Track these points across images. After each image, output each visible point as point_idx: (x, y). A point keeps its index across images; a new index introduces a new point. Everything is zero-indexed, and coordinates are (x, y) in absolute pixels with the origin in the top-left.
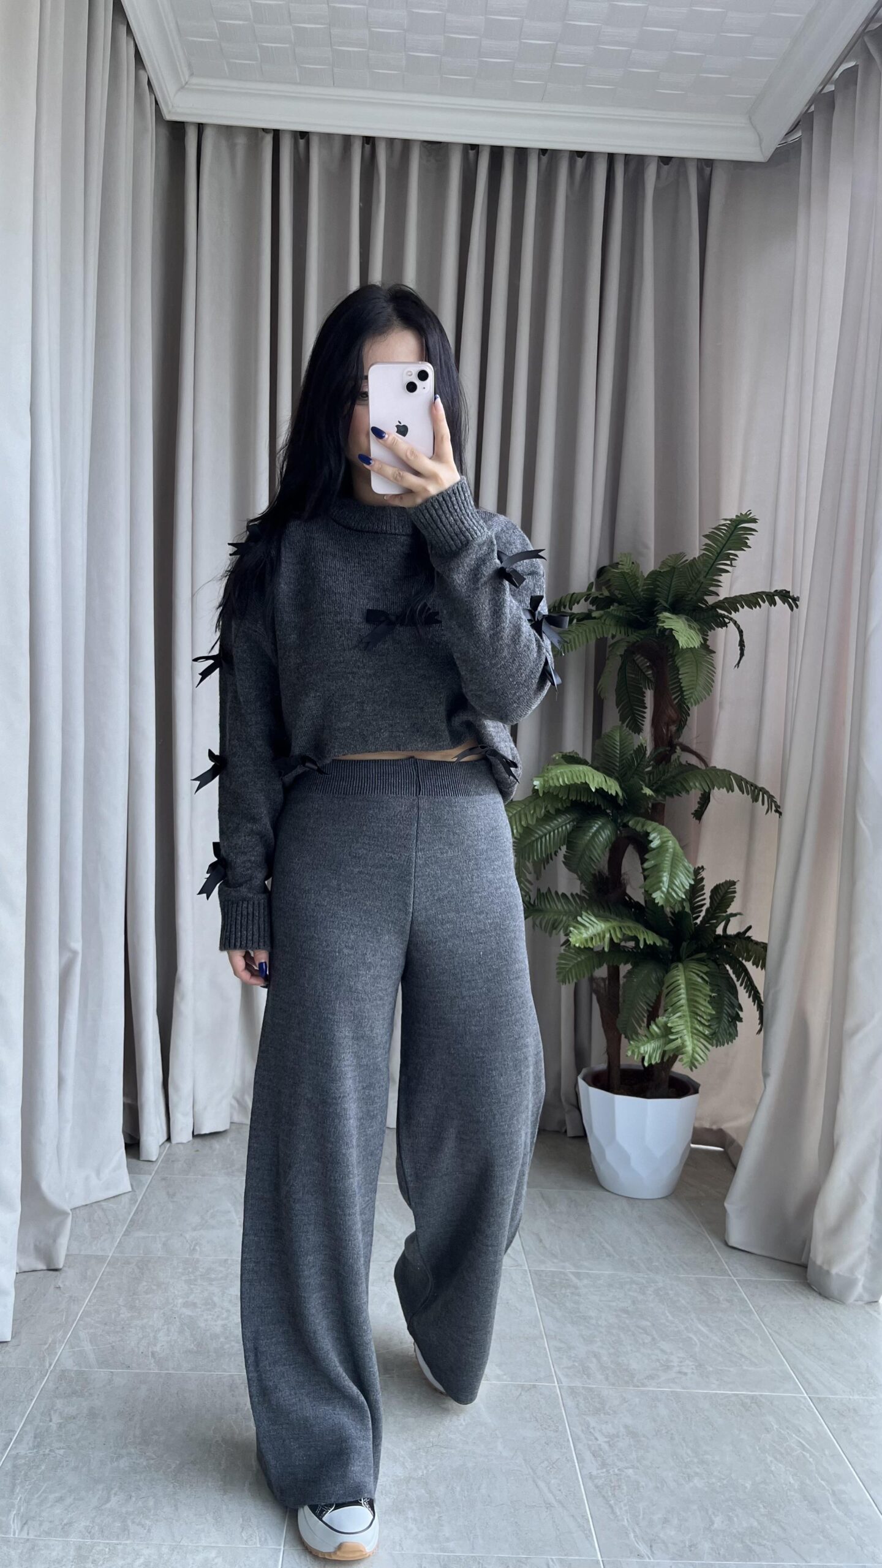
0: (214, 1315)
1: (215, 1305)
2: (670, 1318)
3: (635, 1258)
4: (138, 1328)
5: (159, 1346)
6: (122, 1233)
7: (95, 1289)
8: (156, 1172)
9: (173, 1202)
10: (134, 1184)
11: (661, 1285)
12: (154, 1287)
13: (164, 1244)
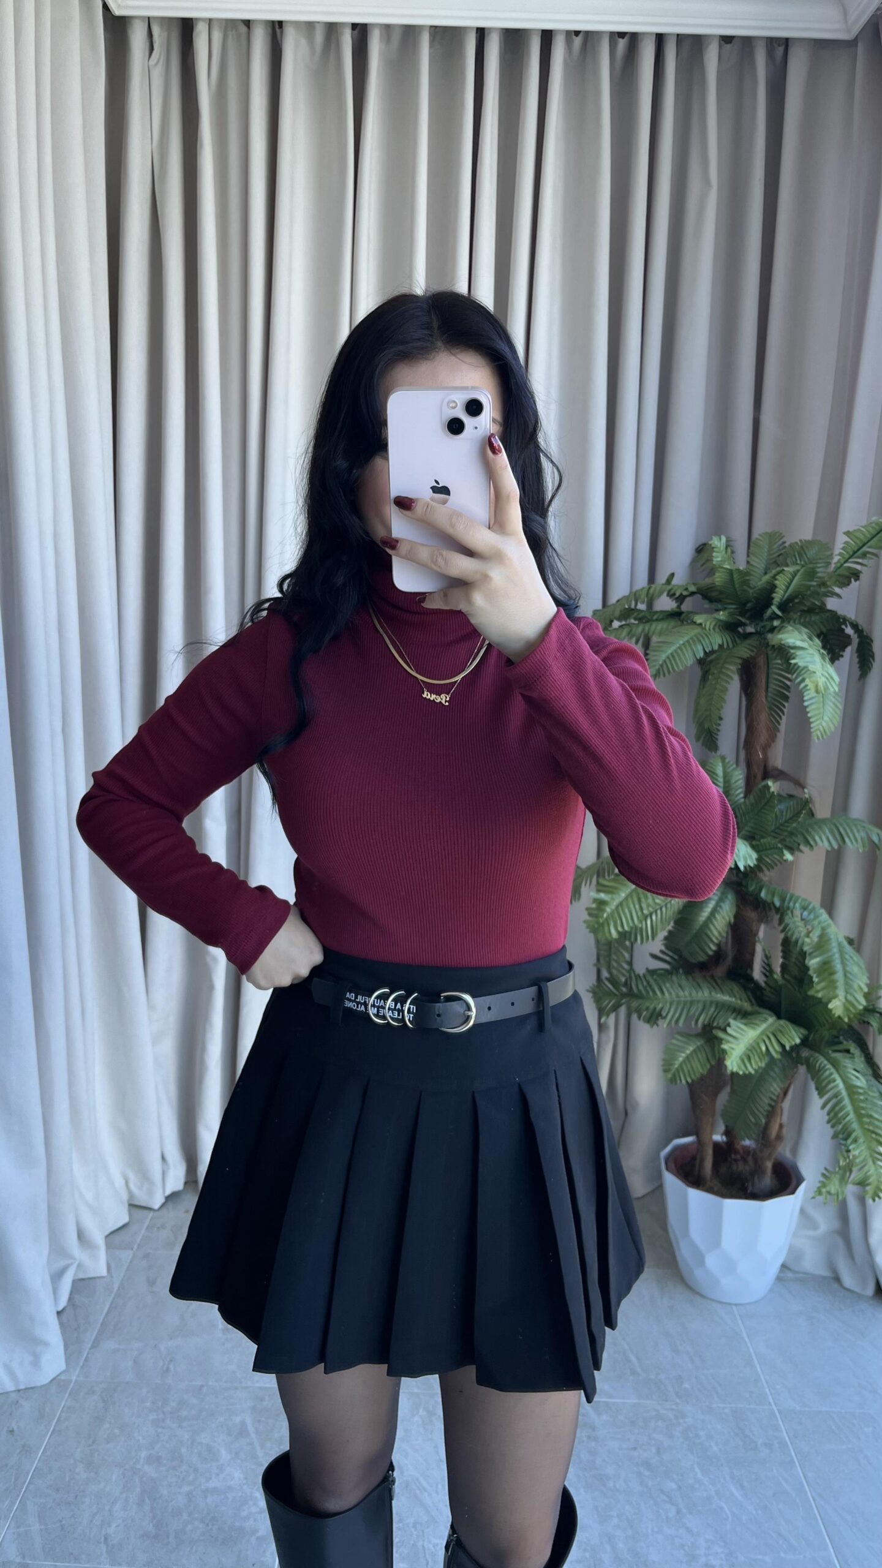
0: (179, 1477)
1: (182, 1461)
2: (699, 1475)
3: (662, 1377)
4: (93, 1497)
5: (114, 1526)
6: (91, 1343)
7: (51, 1435)
8: (139, 1245)
9: (153, 1292)
10: (113, 1265)
11: (689, 1420)
12: (117, 1431)
13: (135, 1362)
